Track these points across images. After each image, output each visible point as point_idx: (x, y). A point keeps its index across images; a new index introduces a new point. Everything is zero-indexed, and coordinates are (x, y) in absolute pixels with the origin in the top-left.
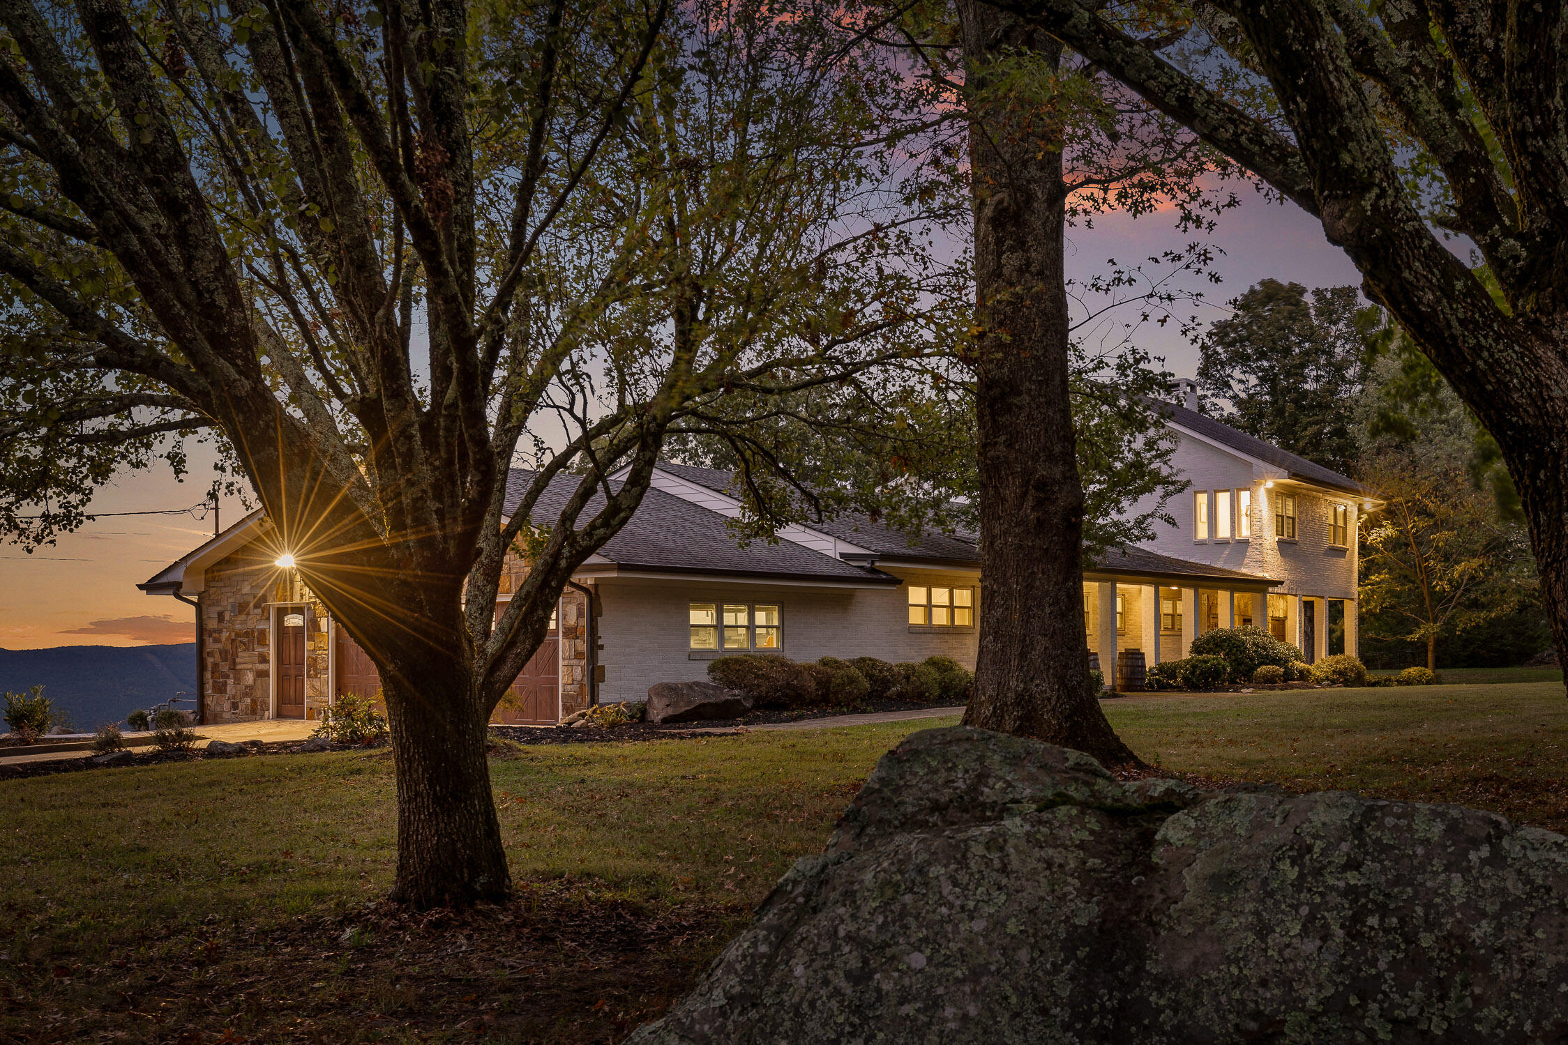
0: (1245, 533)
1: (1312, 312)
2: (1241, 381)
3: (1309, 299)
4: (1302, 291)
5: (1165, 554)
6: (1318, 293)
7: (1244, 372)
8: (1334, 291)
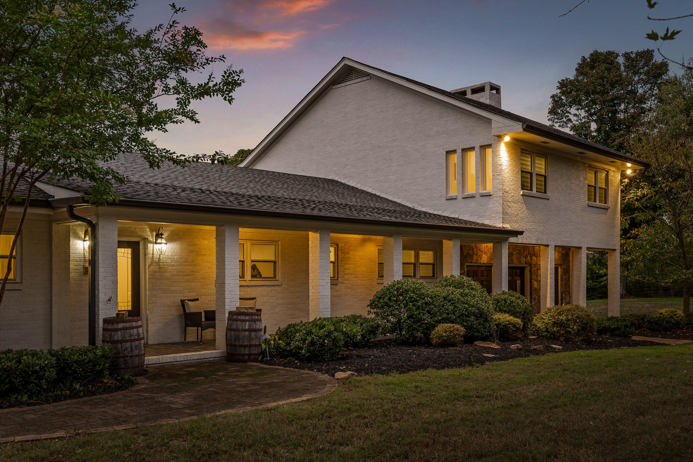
0: (489, 188)
1: (622, 68)
2: (575, 115)
3: (621, 60)
4: (618, 55)
5: (424, 209)
6: (627, 56)
7: (578, 109)
8: (638, 54)
